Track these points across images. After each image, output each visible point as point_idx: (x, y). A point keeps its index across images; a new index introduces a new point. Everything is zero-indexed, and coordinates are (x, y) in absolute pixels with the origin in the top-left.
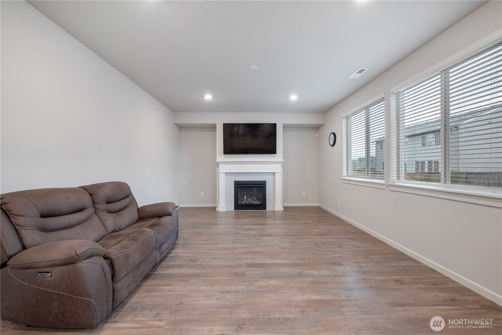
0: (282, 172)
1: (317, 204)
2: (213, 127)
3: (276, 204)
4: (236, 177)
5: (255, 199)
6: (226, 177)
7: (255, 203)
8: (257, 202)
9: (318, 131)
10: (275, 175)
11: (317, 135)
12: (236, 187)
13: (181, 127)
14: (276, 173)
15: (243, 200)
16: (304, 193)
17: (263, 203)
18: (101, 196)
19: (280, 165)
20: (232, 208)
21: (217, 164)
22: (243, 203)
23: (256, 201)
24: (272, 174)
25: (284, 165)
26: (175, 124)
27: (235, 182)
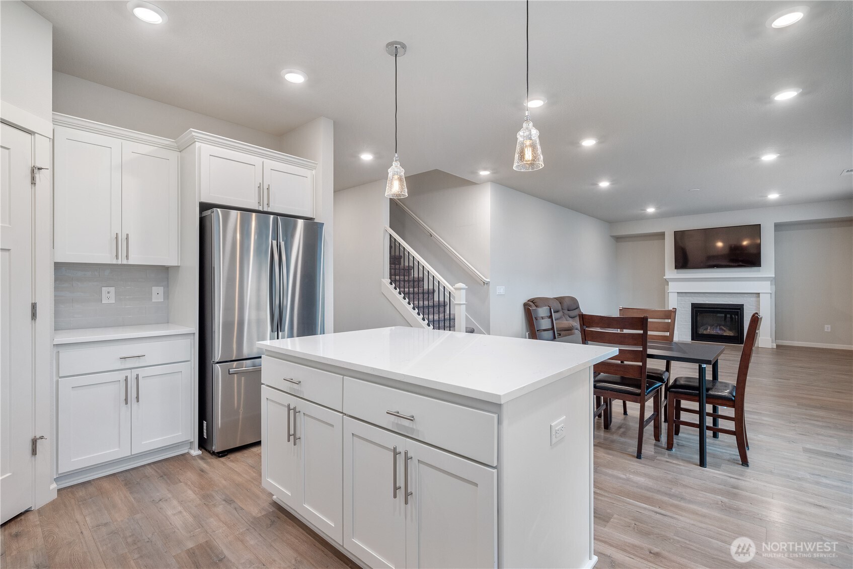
0: (773, 292)
2: (661, 235)
4: (695, 298)
5: (725, 329)
6: (679, 298)
7: (725, 334)
8: (728, 333)
10: (759, 297)
12: (695, 311)
13: (618, 239)
14: (761, 294)
15: (706, 330)
17: (738, 335)
18: (565, 305)
19: (770, 282)
20: (688, 338)
21: (666, 282)
22: (705, 332)
23: (727, 331)
24: (755, 295)
25: (777, 281)
26: (612, 236)
27: (692, 304)
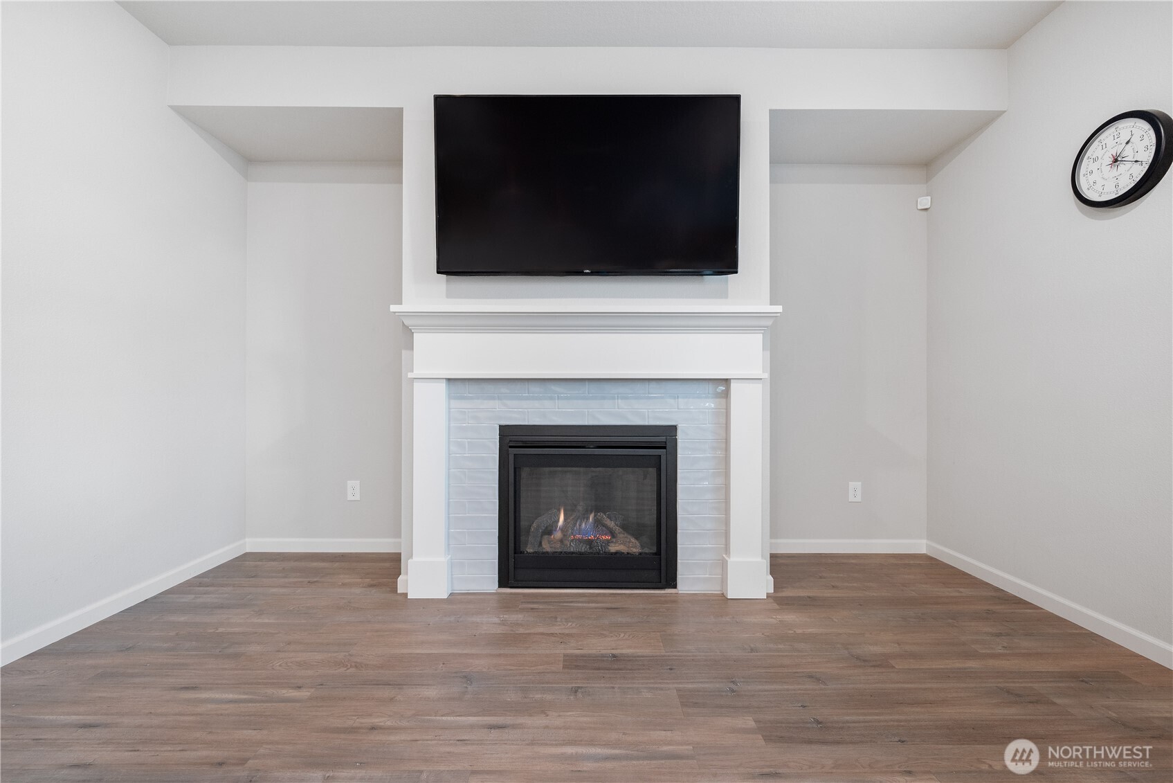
0: (766, 376)
1: (919, 545)
3: (733, 559)
4: (509, 402)
5: (611, 524)
6: (452, 405)
7: (613, 548)
8: (624, 543)
9: (928, 179)
10: (726, 395)
11: (925, 202)
12: (511, 458)
14: (733, 385)
15: (549, 531)
16: (855, 490)
17: (658, 553)
19: (760, 337)
20: (485, 578)
21: (405, 333)
22: (547, 547)
23: (622, 536)
24: (710, 388)
26: (176, 109)
27: (505, 431)
